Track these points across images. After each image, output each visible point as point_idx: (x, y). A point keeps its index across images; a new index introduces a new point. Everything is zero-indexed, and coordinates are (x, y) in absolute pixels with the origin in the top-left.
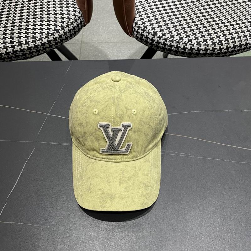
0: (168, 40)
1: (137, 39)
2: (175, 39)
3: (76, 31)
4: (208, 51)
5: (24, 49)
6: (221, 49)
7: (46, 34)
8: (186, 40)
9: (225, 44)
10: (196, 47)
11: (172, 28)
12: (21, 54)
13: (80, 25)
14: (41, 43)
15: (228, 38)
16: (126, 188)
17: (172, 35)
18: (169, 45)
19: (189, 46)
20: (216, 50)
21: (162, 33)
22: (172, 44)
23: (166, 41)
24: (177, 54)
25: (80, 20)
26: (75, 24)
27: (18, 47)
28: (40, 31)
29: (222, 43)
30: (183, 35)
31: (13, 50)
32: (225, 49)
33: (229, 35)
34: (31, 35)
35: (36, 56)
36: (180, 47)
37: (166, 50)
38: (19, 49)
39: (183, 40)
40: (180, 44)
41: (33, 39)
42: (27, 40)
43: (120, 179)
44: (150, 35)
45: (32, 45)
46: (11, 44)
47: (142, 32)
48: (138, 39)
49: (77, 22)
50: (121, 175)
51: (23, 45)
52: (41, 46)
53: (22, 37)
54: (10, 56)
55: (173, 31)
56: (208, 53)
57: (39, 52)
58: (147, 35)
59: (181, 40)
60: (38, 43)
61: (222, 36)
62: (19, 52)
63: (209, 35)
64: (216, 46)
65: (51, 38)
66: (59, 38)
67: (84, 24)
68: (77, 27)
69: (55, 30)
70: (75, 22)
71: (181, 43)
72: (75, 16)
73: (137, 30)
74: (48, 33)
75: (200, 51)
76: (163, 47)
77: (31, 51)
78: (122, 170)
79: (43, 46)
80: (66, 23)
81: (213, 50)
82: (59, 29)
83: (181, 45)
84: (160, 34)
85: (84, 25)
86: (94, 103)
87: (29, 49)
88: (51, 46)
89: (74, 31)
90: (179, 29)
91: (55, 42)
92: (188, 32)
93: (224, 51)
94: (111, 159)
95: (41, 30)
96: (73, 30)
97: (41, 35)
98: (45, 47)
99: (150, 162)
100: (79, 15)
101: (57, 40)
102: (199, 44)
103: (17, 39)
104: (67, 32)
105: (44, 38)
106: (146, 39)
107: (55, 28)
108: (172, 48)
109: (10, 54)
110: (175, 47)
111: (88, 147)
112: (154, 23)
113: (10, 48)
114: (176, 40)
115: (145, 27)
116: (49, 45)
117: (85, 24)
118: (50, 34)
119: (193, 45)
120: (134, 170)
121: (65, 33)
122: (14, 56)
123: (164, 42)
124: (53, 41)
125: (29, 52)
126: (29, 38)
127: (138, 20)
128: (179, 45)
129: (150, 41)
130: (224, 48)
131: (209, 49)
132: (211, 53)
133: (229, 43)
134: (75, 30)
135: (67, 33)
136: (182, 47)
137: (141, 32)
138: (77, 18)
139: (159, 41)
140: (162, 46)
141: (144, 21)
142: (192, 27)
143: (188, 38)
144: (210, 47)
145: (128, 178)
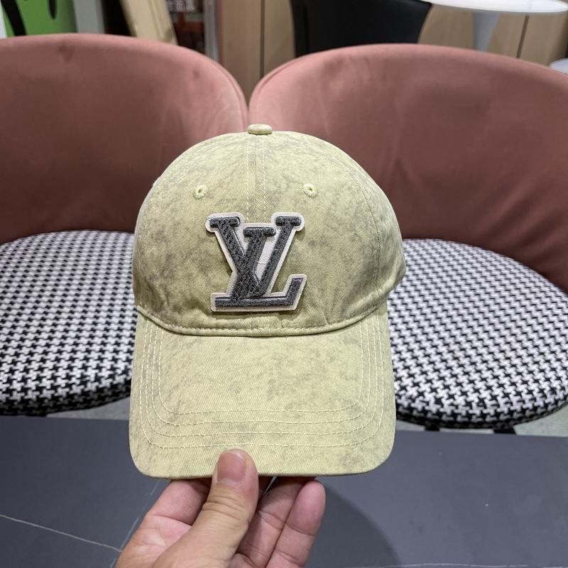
16: (289, 407)
43: (270, 382)
50: (275, 371)
78: (277, 356)
86: (197, 173)
94: (245, 328)
99: (360, 346)
111: (178, 299)
120: (312, 359)
145: (294, 379)
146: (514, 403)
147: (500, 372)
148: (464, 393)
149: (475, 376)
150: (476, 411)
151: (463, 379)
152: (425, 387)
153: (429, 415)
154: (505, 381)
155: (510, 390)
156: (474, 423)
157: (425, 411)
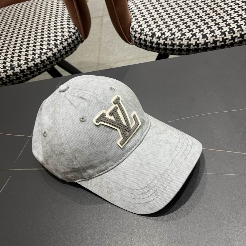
0: (168, 39)
1: (136, 45)
2: (176, 36)
3: (72, 47)
4: (217, 43)
5: (17, 72)
6: (233, 38)
7: (39, 54)
8: (189, 35)
9: (238, 31)
10: (202, 41)
11: (172, 25)
12: (15, 78)
13: (76, 40)
14: (34, 64)
15: (241, 24)
17: (173, 32)
18: (170, 44)
19: (193, 41)
20: (227, 40)
21: (161, 33)
22: (174, 42)
23: (166, 40)
24: (181, 54)
25: (75, 36)
26: (70, 41)
27: (11, 71)
28: (33, 53)
29: (233, 30)
30: (185, 30)
31: (6, 75)
32: (238, 38)
33: (241, 20)
34: (23, 58)
35: (32, 78)
36: (183, 44)
37: (168, 51)
38: (12, 74)
39: (185, 35)
40: (182, 41)
41: (26, 61)
42: (20, 63)
44: (148, 37)
45: (24, 67)
46: (4, 69)
47: (140, 35)
48: (138, 45)
49: (72, 38)
51: (15, 69)
52: (34, 67)
53: (15, 60)
54: (4, 82)
55: (173, 28)
56: (218, 46)
57: (34, 74)
58: (145, 38)
59: (184, 36)
60: (31, 64)
61: (233, 24)
62: (13, 76)
63: (216, 24)
64: (227, 35)
65: (44, 57)
66: (52, 57)
67: (81, 39)
68: (72, 43)
69: (48, 48)
70: (69, 39)
71: (184, 39)
72: (70, 32)
73: (135, 35)
74: (41, 53)
75: (208, 44)
76: (164, 48)
77: (25, 74)
79: (36, 67)
80: (60, 41)
81: (224, 40)
82: (52, 48)
83: (185, 42)
84: (158, 34)
85: (80, 41)
87: (22, 71)
88: (45, 66)
89: (70, 48)
90: (180, 25)
91: (49, 62)
92: (190, 26)
93: (238, 40)
95: (33, 51)
96: (68, 47)
97: (33, 56)
98: (38, 68)
100: (74, 31)
101: (50, 59)
102: (205, 36)
103: (9, 63)
104: (61, 49)
105: (37, 59)
106: (145, 43)
107: (48, 47)
108: (174, 47)
109: (4, 79)
110: (177, 46)
112: (151, 24)
113: (3, 73)
114: (177, 38)
115: (142, 30)
116: (43, 65)
117: (83, 40)
118: (43, 54)
119: (198, 39)
121: (59, 51)
122: (8, 81)
123: (164, 42)
124: (47, 60)
125: (23, 74)
126: (22, 60)
127: (134, 24)
128: (182, 43)
129: (150, 44)
130: (237, 36)
131: (219, 40)
132: (222, 45)
133: (243, 29)
134: (70, 46)
135: (62, 51)
136: (186, 43)
137: (138, 37)
138: (71, 34)
139: (159, 42)
140: (162, 47)
141: (140, 24)
142: (195, 19)
143: (191, 32)
144: (220, 38)
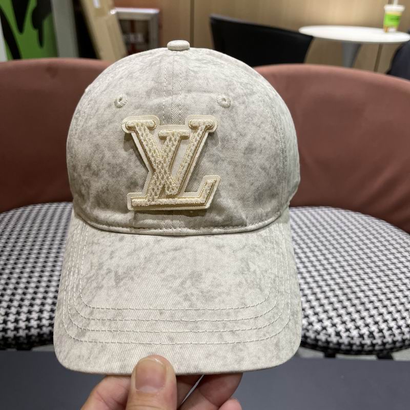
146: (396, 335)
147: (383, 310)
148: (357, 328)
149: (365, 314)
150: (368, 341)
151: (356, 316)
152: (327, 323)
153: (331, 345)
154: (388, 317)
155: (393, 324)
156: (365, 351)
157: (327, 342)
